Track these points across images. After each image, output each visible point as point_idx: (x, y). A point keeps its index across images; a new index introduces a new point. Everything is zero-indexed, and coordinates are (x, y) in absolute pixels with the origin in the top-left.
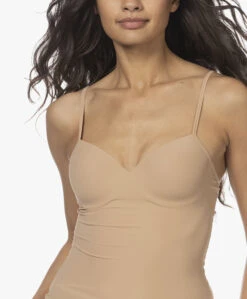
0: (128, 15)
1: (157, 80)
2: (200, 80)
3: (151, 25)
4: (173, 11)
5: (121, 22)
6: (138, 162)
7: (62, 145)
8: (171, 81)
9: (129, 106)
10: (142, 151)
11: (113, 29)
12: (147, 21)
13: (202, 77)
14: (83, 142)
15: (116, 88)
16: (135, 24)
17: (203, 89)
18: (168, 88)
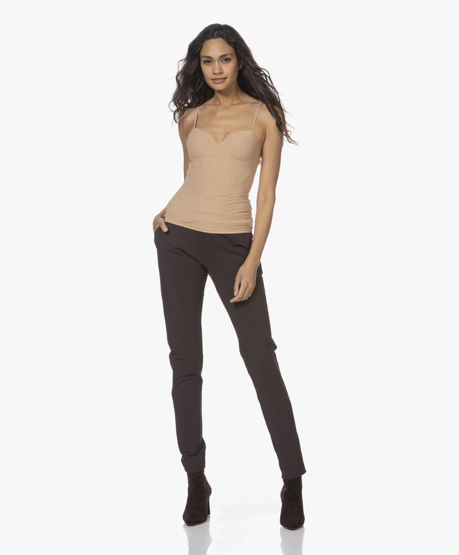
0: (217, 77)
1: (235, 103)
2: (256, 105)
3: (227, 81)
4: (240, 69)
5: (214, 80)
6: (224, 139)
7: (184, 133)
8: (242, 103)
9: (219, 114)
10: (226, 135)
11: (210, 83)
12: (226, 78)
13: (259, 103)
14: (196, 128)
15: (214, 105)
16: (220, 81)
17: (258, 110)
18: (241, 107)
